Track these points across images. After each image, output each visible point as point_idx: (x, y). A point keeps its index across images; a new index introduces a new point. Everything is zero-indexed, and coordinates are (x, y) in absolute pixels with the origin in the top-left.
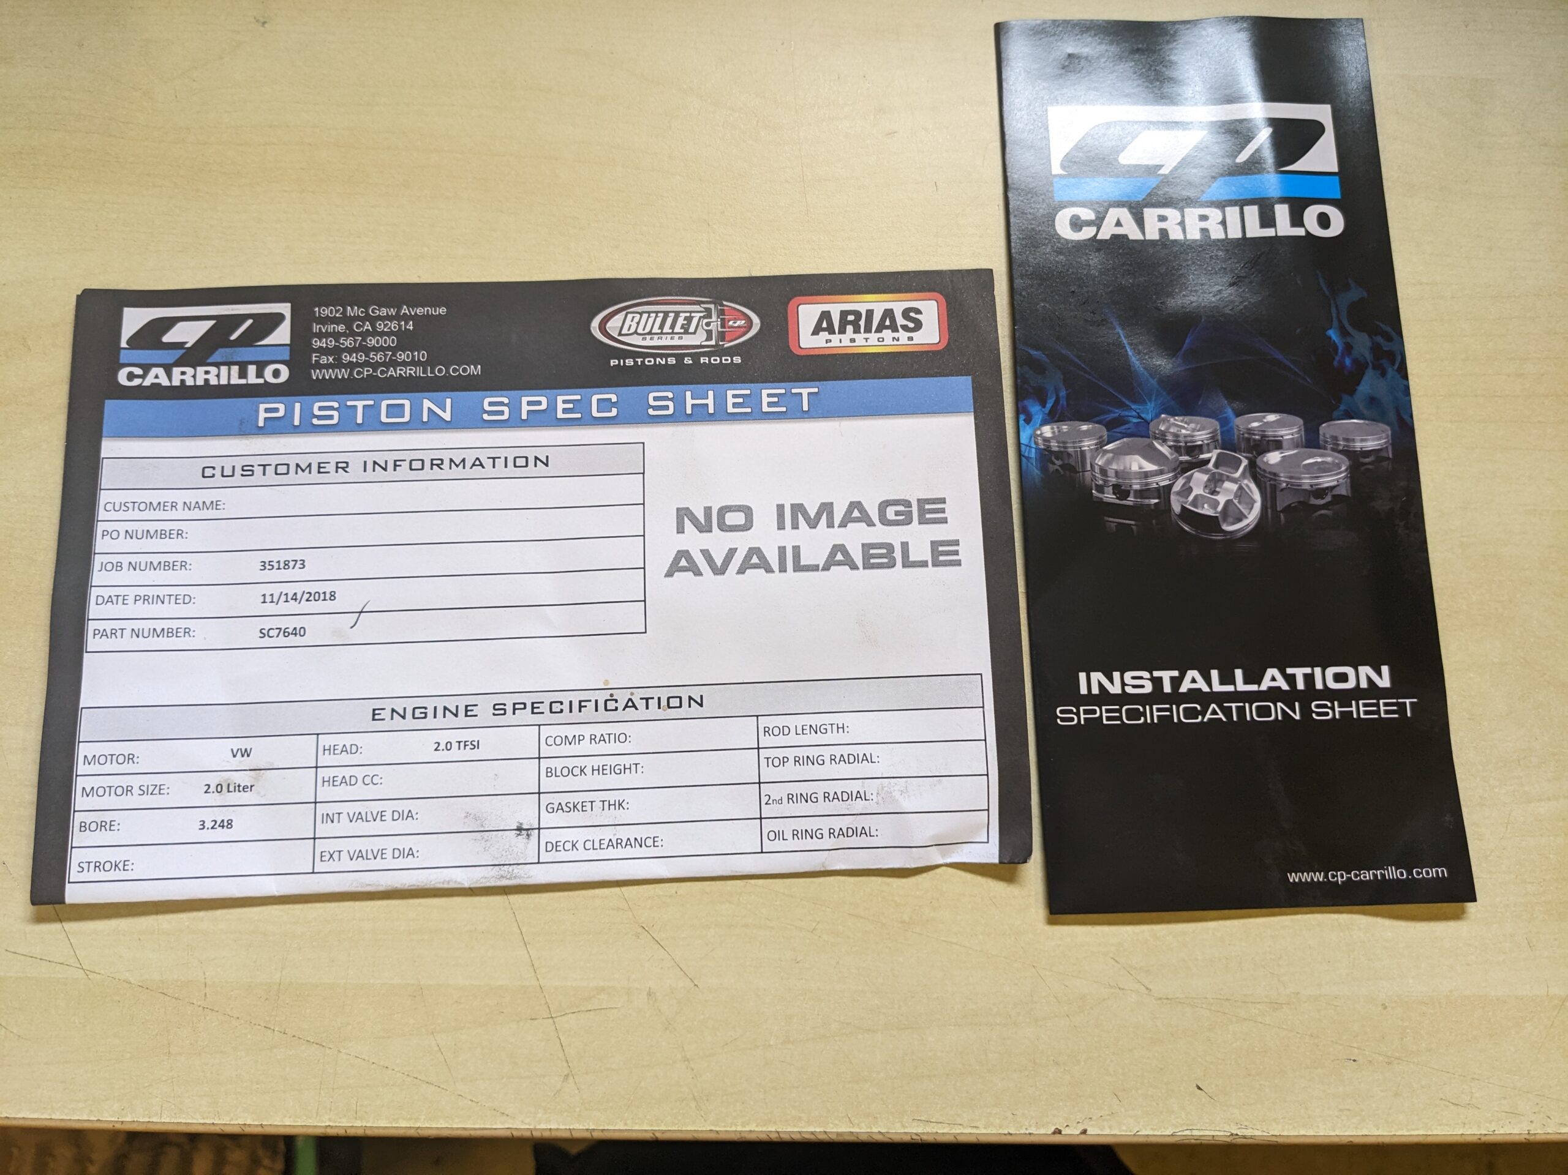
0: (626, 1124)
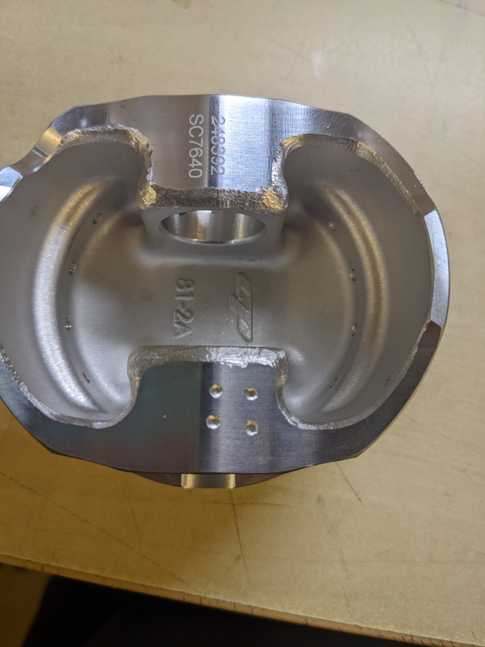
0: (283, 607)
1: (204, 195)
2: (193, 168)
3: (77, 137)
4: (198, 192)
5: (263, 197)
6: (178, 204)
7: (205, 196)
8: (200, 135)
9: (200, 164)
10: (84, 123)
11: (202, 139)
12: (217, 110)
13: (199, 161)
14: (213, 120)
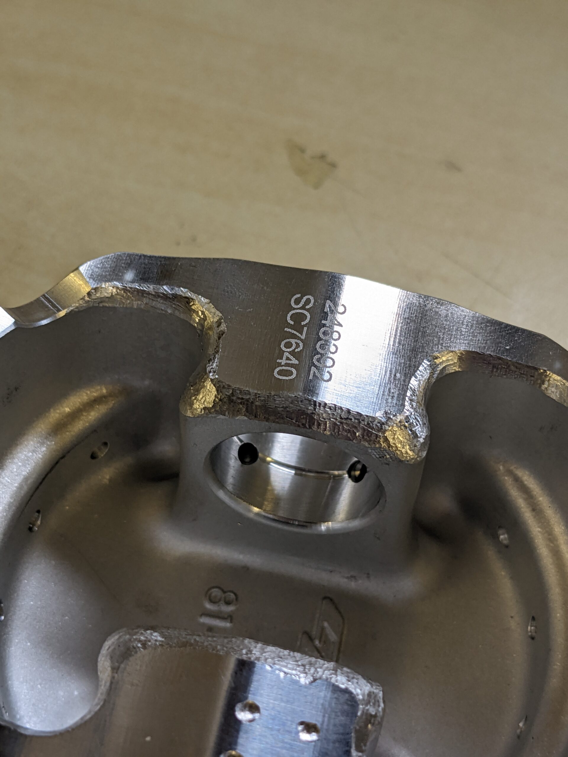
1: (291, 405)
2: (283, 366)
3: (114, 294)
4: (283, 399)
5: (387, 427)
6: (247, 414)
7: (293, 407)
8: (303, 323)
9: (295, 361)
10: (129, 276)
11: (305, 329)
12: (337, 294)
13: (294, 357)
14: (327, 305)
